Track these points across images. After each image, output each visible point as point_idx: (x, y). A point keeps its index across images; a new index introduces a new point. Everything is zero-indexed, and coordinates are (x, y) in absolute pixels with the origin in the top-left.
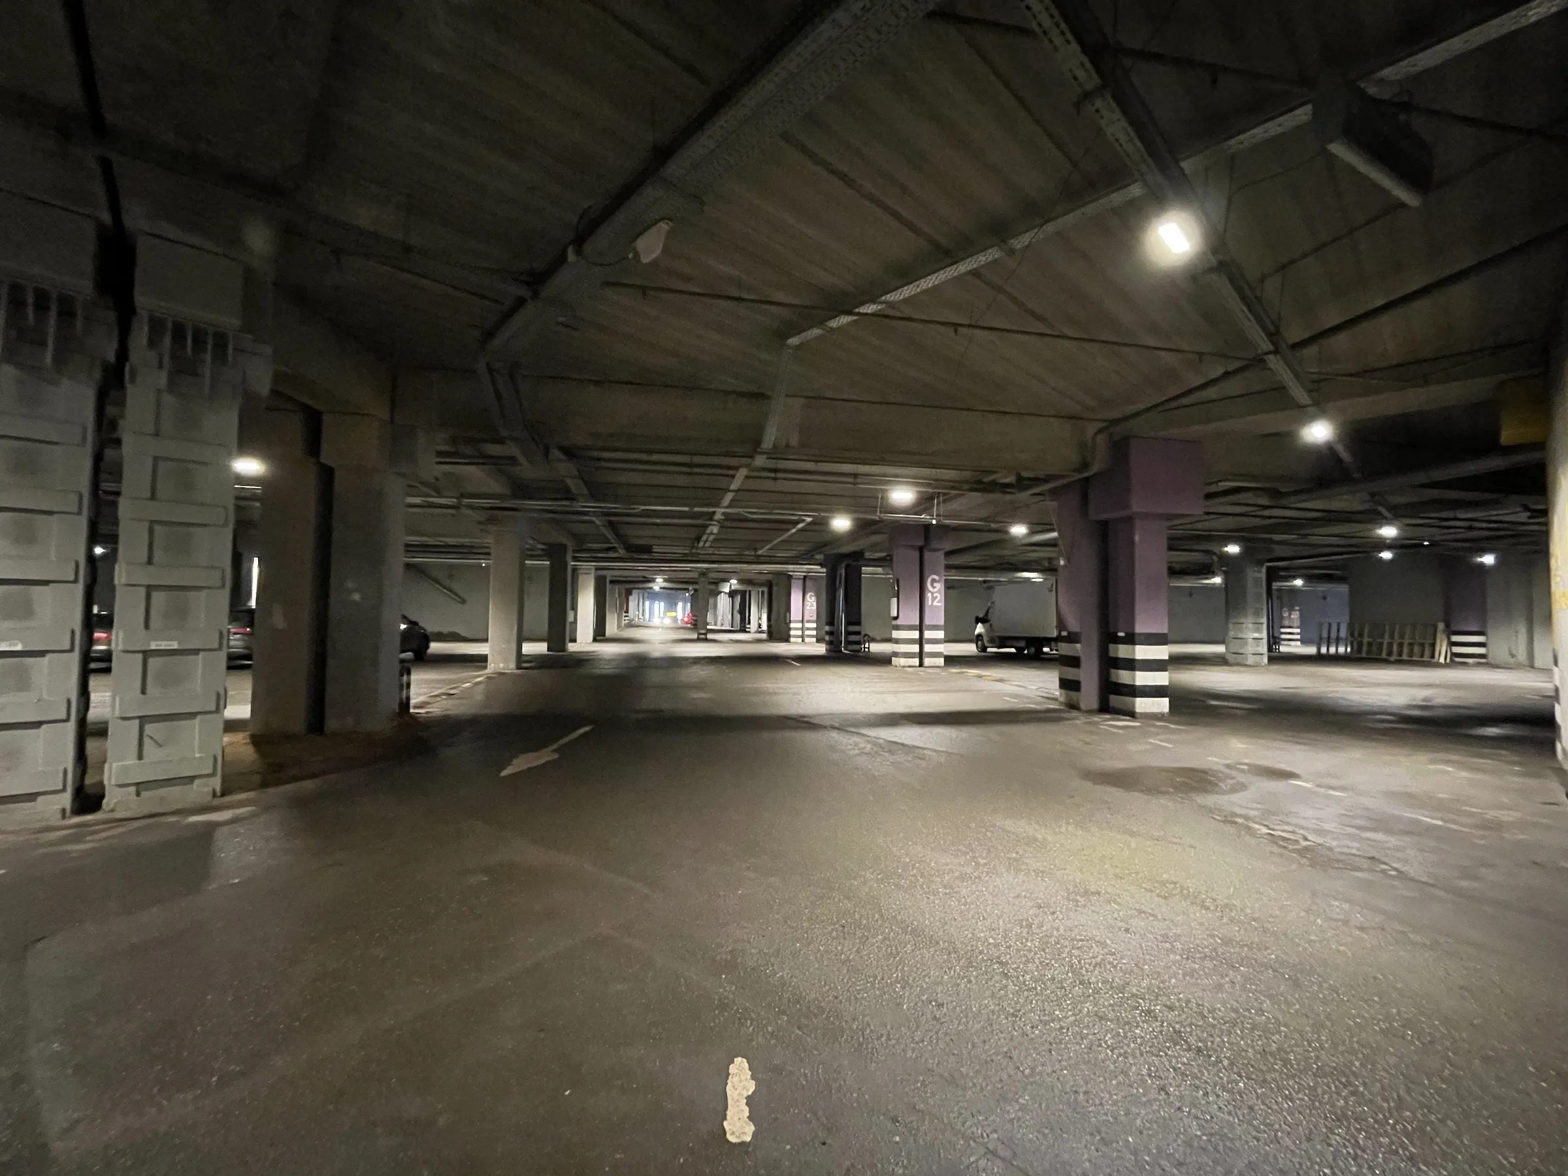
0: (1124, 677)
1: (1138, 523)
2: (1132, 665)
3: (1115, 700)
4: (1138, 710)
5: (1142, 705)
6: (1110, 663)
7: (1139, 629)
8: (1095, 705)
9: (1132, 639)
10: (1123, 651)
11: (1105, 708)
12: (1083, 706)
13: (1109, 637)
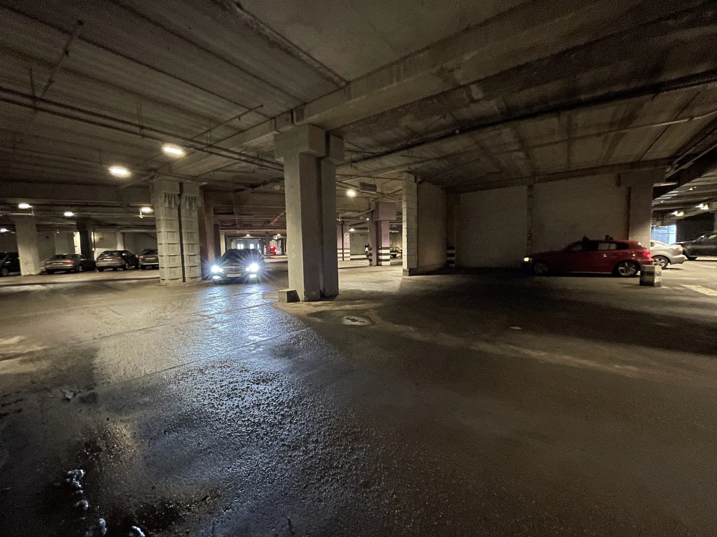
0: (380, 257)
1: (382, 222)
2: (381, 254)
3: (379, 263)
4: (383, 264)
5: (383, 263)
6: (378, 254)
7: (383, 246)
8: (375, 264)
9: (382, 249)
10: (380, 251)
11: (378, 265)
12: (373, 265)
13: (378, 249)
